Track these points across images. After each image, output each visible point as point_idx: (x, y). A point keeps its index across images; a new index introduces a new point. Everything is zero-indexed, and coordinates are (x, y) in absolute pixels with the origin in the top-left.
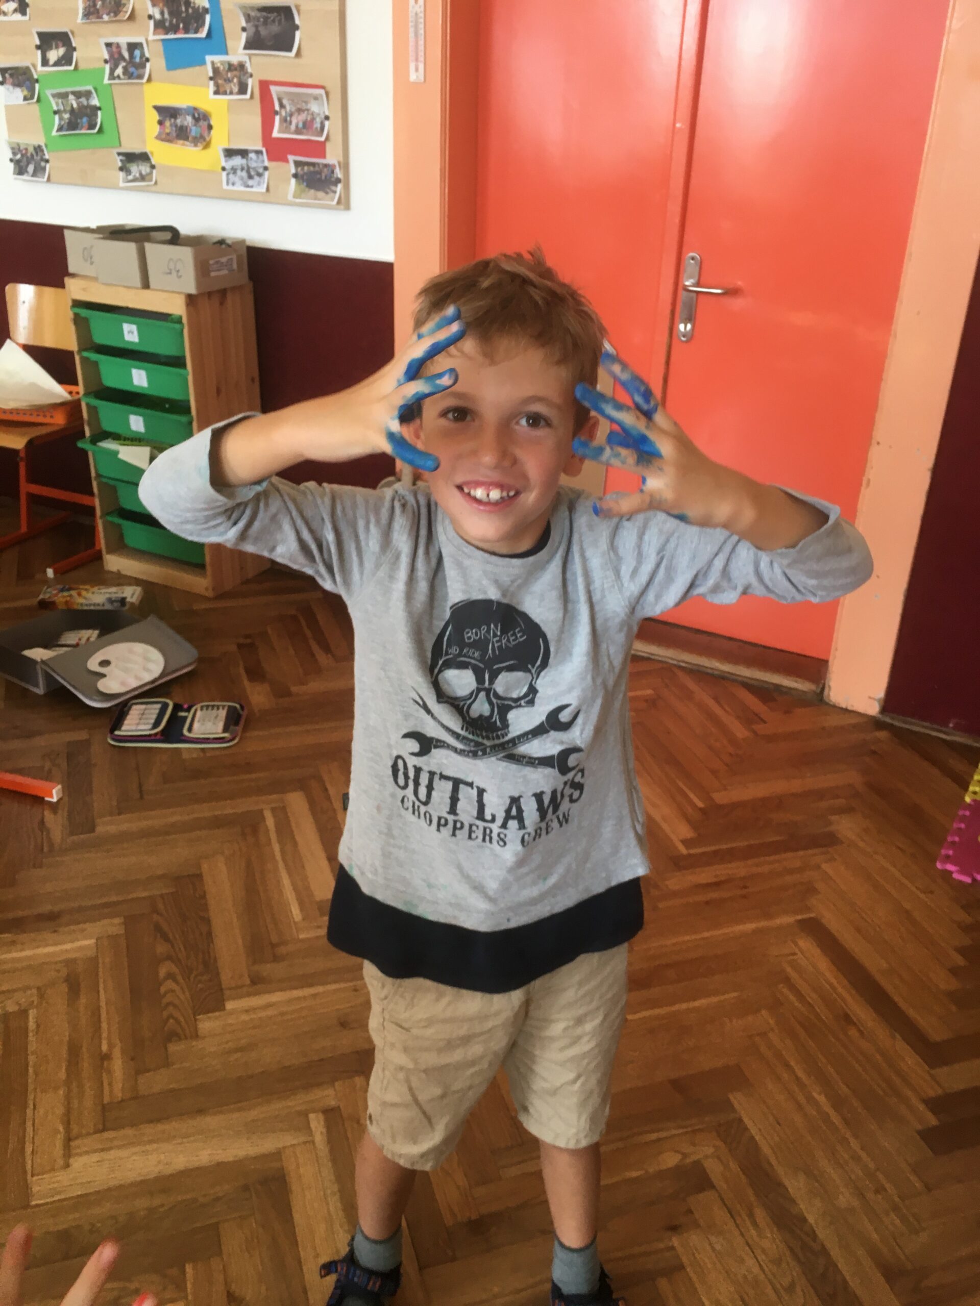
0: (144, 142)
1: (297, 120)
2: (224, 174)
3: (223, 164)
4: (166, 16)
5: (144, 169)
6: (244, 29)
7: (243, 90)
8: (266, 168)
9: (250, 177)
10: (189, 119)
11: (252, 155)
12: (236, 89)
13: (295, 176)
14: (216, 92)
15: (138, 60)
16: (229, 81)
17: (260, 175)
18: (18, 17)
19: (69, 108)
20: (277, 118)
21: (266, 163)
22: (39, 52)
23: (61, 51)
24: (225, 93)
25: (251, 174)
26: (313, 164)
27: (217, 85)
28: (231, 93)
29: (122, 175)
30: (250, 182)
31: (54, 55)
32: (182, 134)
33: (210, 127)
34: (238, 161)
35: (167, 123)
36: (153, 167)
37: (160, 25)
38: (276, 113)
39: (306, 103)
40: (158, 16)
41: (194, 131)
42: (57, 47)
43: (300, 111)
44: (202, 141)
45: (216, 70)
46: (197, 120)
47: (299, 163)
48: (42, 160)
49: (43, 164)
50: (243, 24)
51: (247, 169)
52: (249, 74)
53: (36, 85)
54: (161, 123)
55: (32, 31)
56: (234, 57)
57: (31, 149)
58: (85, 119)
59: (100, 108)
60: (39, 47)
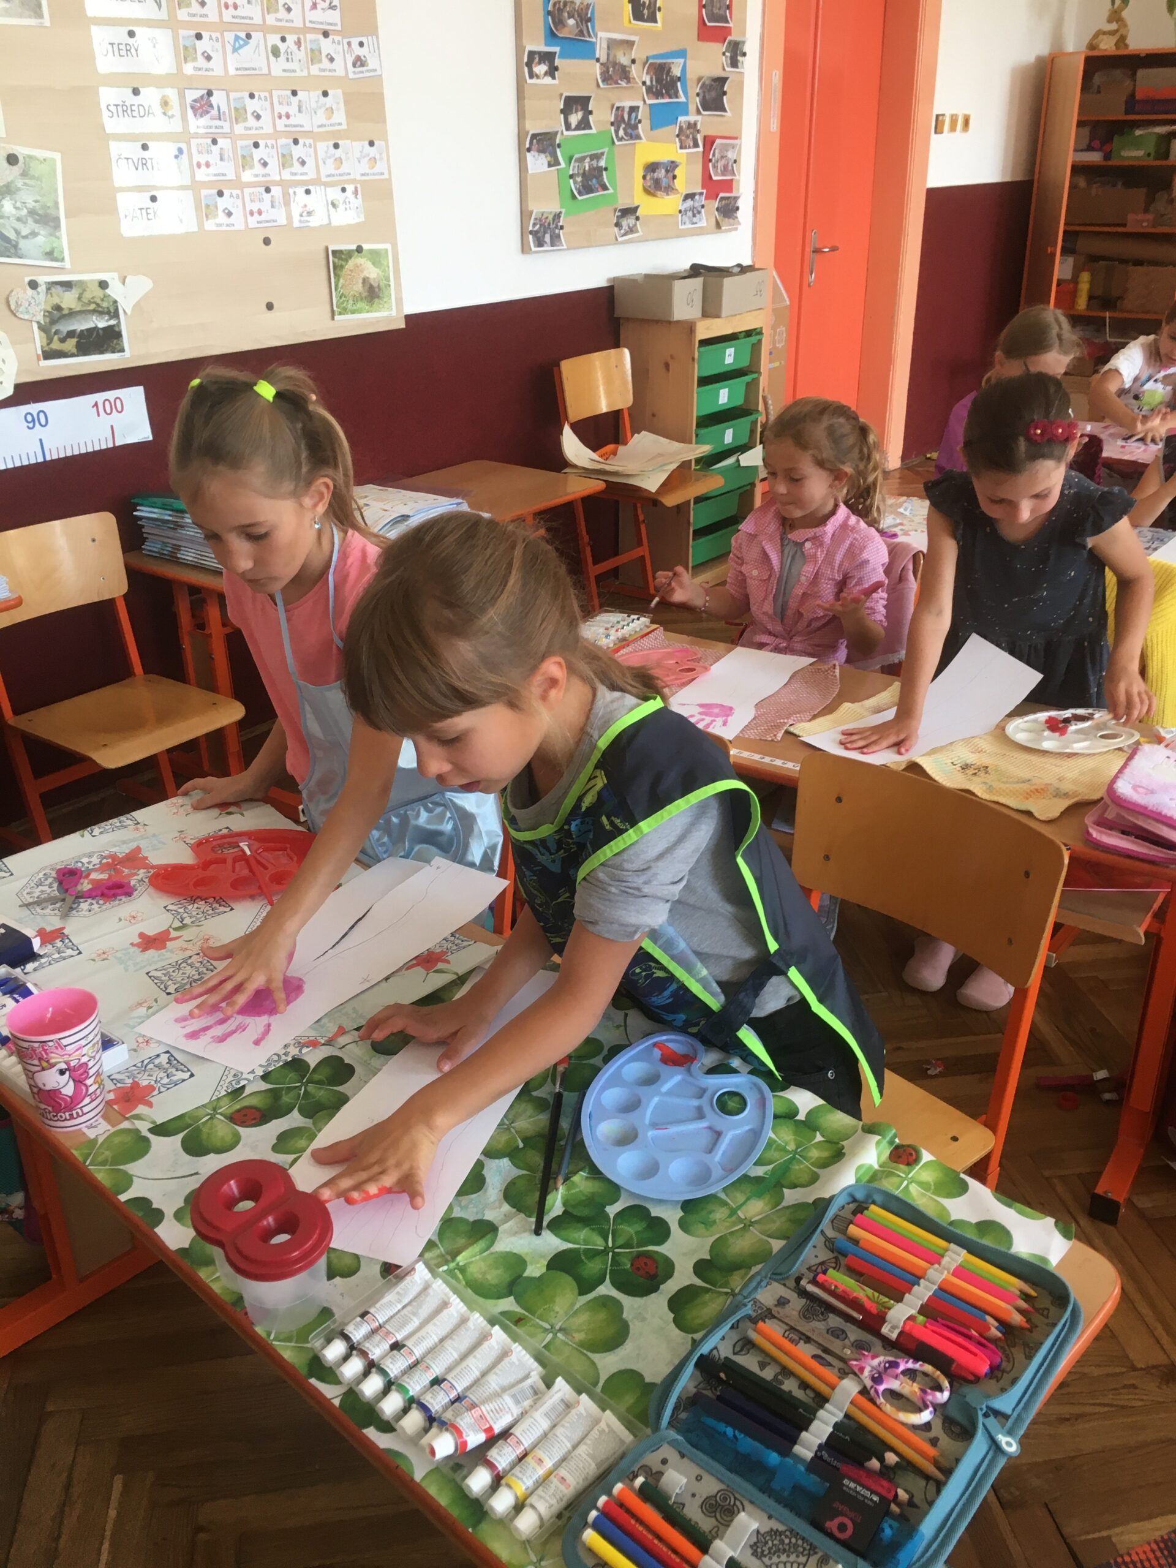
0: (632, 197)
1: (720, 165)
2: (680, 216)
3: (680, 207)
4: (655, 82)
5: (632, 222)
6: (698, 95)
7: (696, 145)
9: (694, 215)
10: (663, 171)
11: (697, 197)
12: (691, 144)
13: (717, 209)
14: (681, 148)
15: (633, 122)
16: (688, 137)
17: (699, 212)
18: (548, 80)
19: (581, 171)
20: (711, 165)
21: (703, 202)
22: (562, 116)
23: (580, 115)
24: (686, 147)
25: (695, 212)
26: (728, 198)
27: (681, 141)
28: (689, 147)
29: (616, 229)
30: (695, 220)
31: (575, 118)
32: (657, 187)
33: (674, 177)
34: (689, 203)
35: (648, 177)
36: (637, 218)
37: (649, 90)
38: (710, 161)
39: (729, 150)
40: (648, 83)
41: (665, 182)
42: (577, 111)
43: (722, 157)
44: (669, 189)
45: (681, 128)
46: (667, 171)
47: (722, 199)
48: (556, 227)
49: (557, 231)
50: (698, 90)
51: (692, 209)
52: (698, 131)
53: (558, 150)
54: (644, 177)
55: (561, 95)
56: (692, 118)
57: (551, 217)
58: (594, 181)
59: (606, 169)
60: (562, 111)
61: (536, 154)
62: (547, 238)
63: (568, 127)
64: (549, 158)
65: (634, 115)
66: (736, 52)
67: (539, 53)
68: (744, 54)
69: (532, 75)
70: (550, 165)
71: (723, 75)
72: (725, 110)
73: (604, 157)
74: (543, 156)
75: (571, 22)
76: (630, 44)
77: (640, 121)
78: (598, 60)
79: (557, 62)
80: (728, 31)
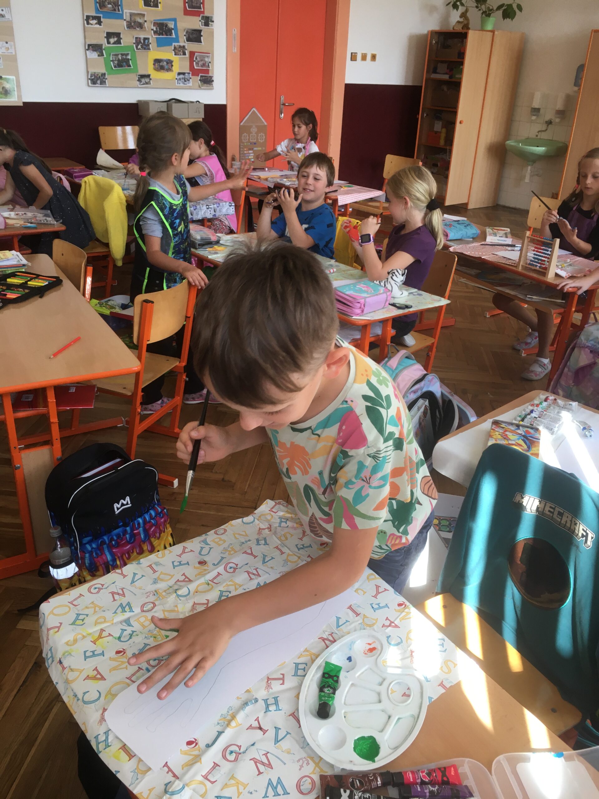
0: (147, 71)
1: (201, 63)
2: (176, 81)
3: (176, 77)
4: (158, 30)
5: (147, 80)
6: (185, 35)
7: (184, 54)
8: (190, 78)
9: (185, 81)
10: (165, 63)
11: (187, 74)
12: (182, 54)
13: (200, 80)
14: (175, 55)
15: (146, 43)
16: (180, 51)
17: (188, 80)
18: (98, 26)
19: (117, 59)
20: (194, 63)
21: (191, 77)
22: (106, 39)
23: (116, 39)
24: (178, 55)
26: (206, 76)
27: (175, 52)
28: (180, 55)
29: (138, 83)
30: (185, 83)
31: (112, 40)
32: (162, 68)
33: (172, 66)
34: (181, 76)
35: (157, 64)
36: (150, 79)
37: (155, 32)
38: (195, 61)
39: (204, 58)
40: (155, 29)
41: (166, 67)
42: (114, 38)
43: (201, 60)
44: (169, 70)
45: (175, 48)
46: (167, 63)
47: (201, 76)
48: (104, 78)
49: (104, 80)
50: (185, 34)
51: (184, 79)
52: (186, 49)
53: (104, 51)
54: (154, 64)
55: (104, 32)
56: (182, 44)
57: (100, 75)
58: (124, 63)
59: (131, 60)
60: (105, 37)
61: (92, 51)
62: (99, 82)
63: (109, 43)
64: (99, 53)
65: (147, 41)
66: (208, 21)
67: (92, 16)
68: (213, 22)
69: (88, 23)
70: (99, 56)
71: (199, 28)
72: (201, 42)
73: (130, 55)
74: (95, 52)
75: (110, 6)
76: (144, 15)
77: (150, 43)
78: (125, 20)
79: (102, 20)
80: (203, 12)
